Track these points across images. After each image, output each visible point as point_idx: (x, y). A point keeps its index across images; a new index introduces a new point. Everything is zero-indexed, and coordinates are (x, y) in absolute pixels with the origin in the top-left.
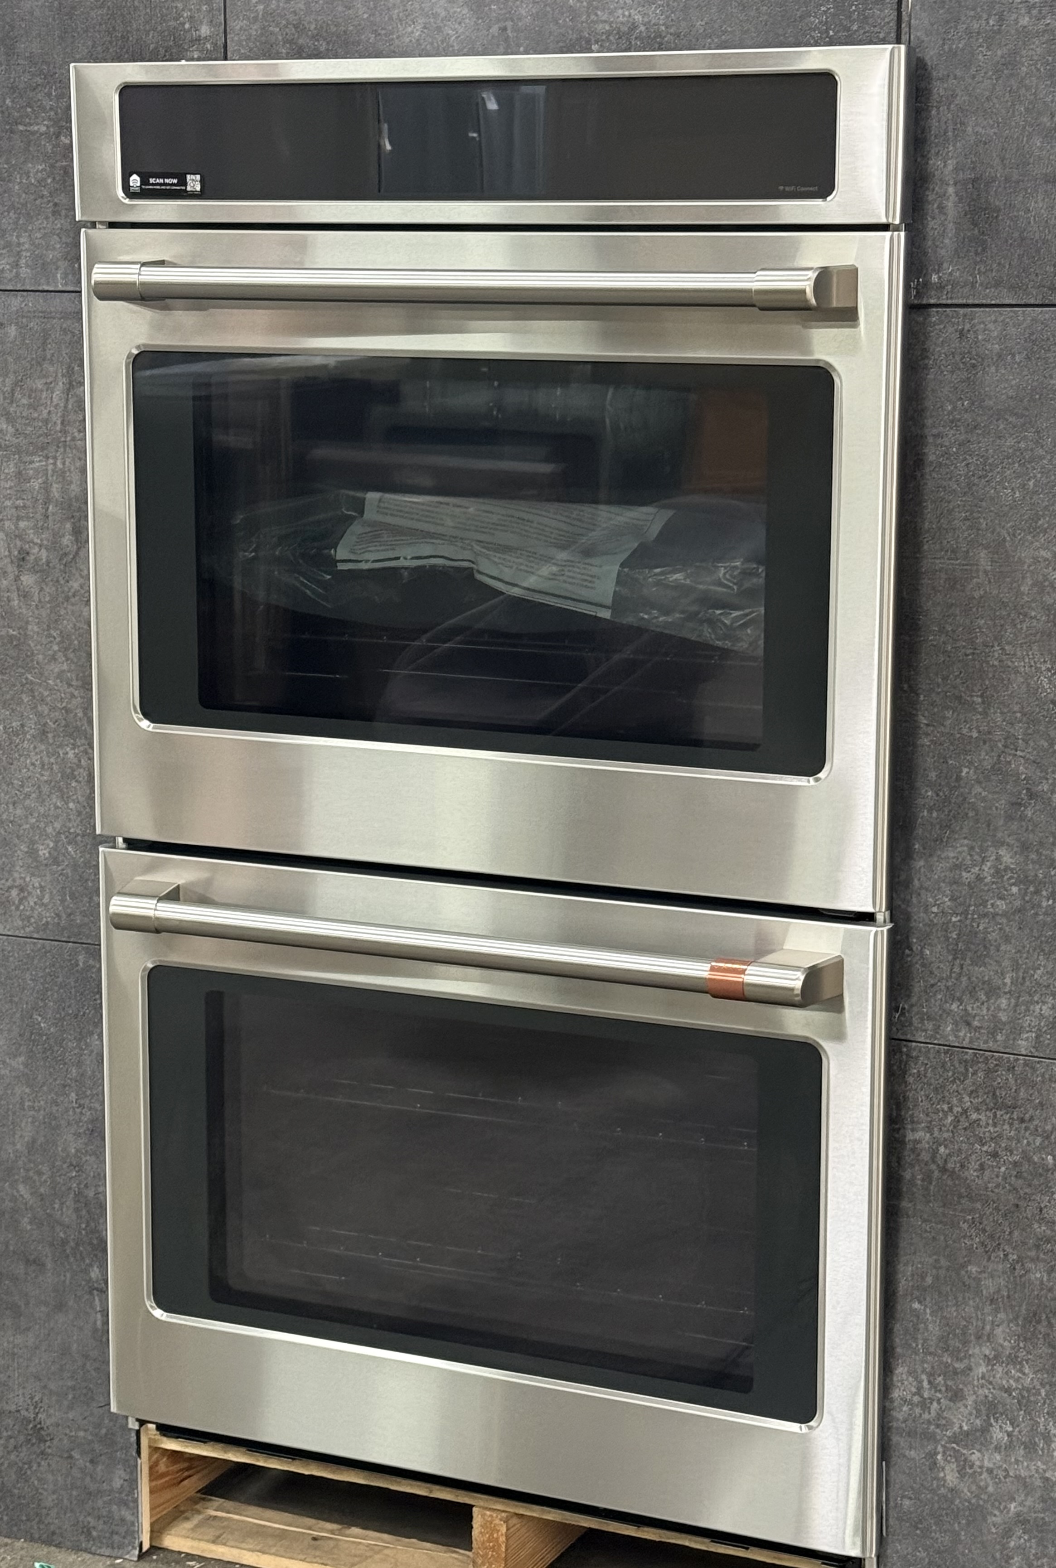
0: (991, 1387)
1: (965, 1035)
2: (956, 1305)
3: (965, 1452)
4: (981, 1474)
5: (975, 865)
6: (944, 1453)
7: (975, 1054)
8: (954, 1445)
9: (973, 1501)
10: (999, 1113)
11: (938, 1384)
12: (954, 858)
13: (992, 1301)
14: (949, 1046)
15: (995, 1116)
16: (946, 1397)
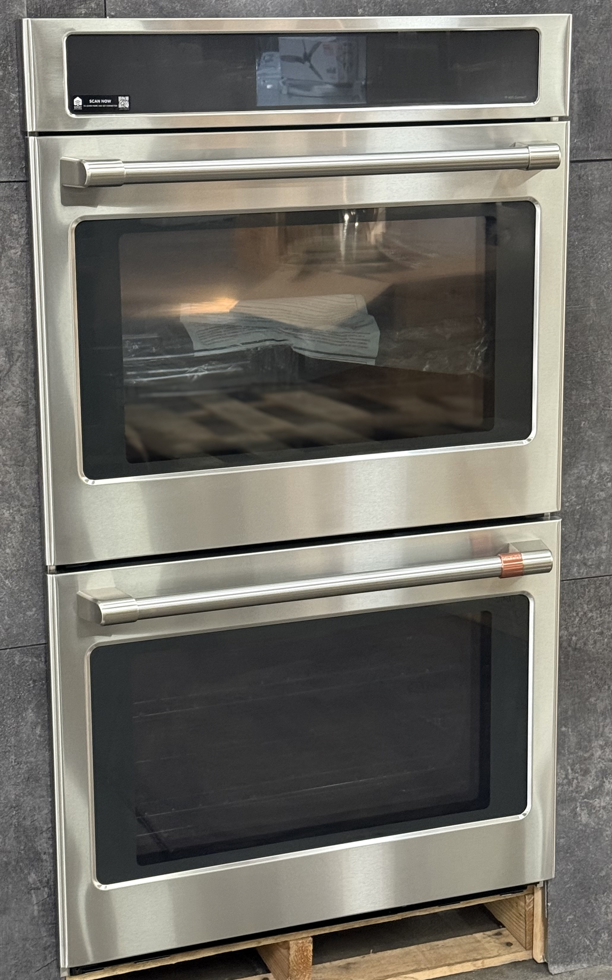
0: (603, 761)
1: (584, 571)
2: (584, 722)
3: (591, 801)
4: (599, 811)
5: (588, 475)
6: (581, 806)
7: (589, 580)
8: (585, 800)
9: (596, 827)
10: (603, 610)
11: (576, 769)
12: (577, 473)
13: (602, 714)
14: (576, 579)
15: (601, 612)
16: (581, 775)
